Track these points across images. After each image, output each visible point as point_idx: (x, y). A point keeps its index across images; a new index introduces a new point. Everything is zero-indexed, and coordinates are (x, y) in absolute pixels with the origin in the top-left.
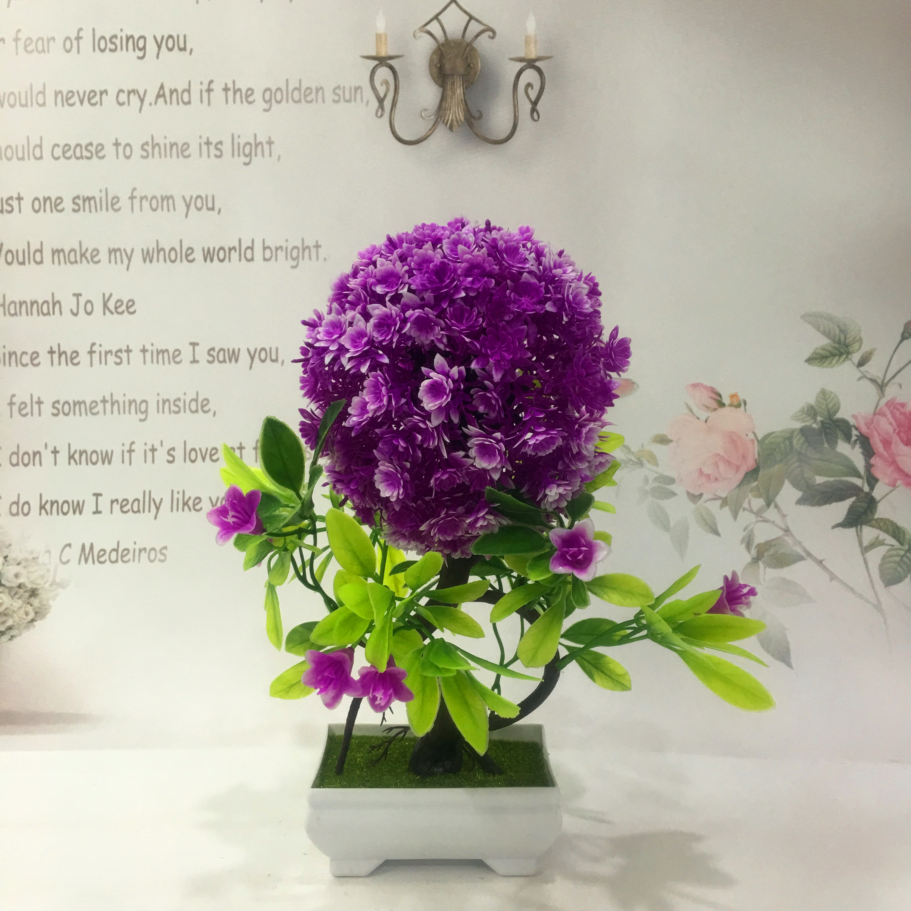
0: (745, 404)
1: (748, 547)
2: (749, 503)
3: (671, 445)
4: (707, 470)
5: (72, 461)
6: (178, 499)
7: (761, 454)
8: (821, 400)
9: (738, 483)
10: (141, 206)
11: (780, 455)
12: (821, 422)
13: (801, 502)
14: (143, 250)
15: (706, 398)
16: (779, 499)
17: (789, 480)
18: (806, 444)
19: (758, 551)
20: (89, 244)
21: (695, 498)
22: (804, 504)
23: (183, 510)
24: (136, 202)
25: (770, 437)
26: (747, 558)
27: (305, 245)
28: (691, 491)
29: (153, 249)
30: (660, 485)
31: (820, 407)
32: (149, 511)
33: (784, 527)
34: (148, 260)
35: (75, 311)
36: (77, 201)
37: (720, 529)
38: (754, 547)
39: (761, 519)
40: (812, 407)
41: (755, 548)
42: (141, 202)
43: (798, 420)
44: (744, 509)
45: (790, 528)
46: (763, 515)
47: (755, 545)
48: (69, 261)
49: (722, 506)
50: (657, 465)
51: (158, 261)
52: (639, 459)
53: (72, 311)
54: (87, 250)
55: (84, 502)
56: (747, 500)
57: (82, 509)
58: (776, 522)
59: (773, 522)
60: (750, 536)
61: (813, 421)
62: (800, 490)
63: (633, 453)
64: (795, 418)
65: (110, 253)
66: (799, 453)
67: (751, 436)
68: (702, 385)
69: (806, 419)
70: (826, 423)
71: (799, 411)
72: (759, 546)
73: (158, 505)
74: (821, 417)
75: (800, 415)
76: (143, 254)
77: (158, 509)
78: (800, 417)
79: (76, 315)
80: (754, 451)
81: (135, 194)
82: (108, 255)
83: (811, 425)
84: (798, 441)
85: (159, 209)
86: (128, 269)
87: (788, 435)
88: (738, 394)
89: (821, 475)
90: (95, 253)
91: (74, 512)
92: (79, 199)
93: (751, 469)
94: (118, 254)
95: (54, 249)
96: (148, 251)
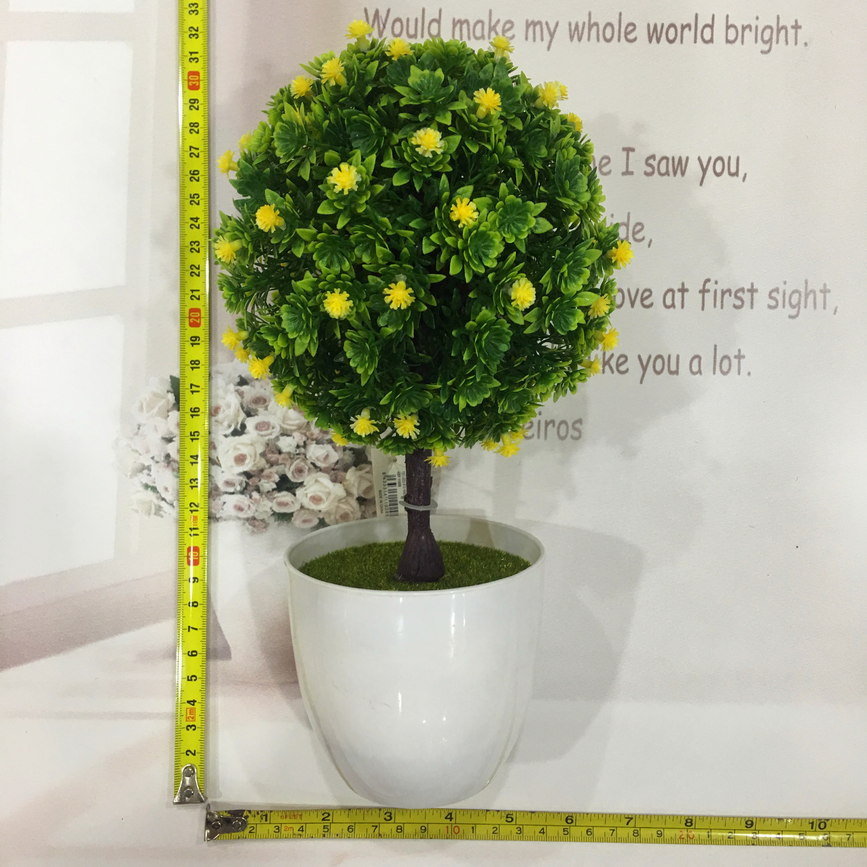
14: (570, 24)
20: (501, 15)
27: (780, 25)
29: (584, 23)
34: (576, 37)
48: (474, 35)
51: (589, 39)
54: (498, 21)
65: (528, 26)
76: (570, 30)
82: (525, 29)
86: (549, 48)
90: (508, 26)
94: (538, 28)
95: (456, 20)
96: (577, 25)
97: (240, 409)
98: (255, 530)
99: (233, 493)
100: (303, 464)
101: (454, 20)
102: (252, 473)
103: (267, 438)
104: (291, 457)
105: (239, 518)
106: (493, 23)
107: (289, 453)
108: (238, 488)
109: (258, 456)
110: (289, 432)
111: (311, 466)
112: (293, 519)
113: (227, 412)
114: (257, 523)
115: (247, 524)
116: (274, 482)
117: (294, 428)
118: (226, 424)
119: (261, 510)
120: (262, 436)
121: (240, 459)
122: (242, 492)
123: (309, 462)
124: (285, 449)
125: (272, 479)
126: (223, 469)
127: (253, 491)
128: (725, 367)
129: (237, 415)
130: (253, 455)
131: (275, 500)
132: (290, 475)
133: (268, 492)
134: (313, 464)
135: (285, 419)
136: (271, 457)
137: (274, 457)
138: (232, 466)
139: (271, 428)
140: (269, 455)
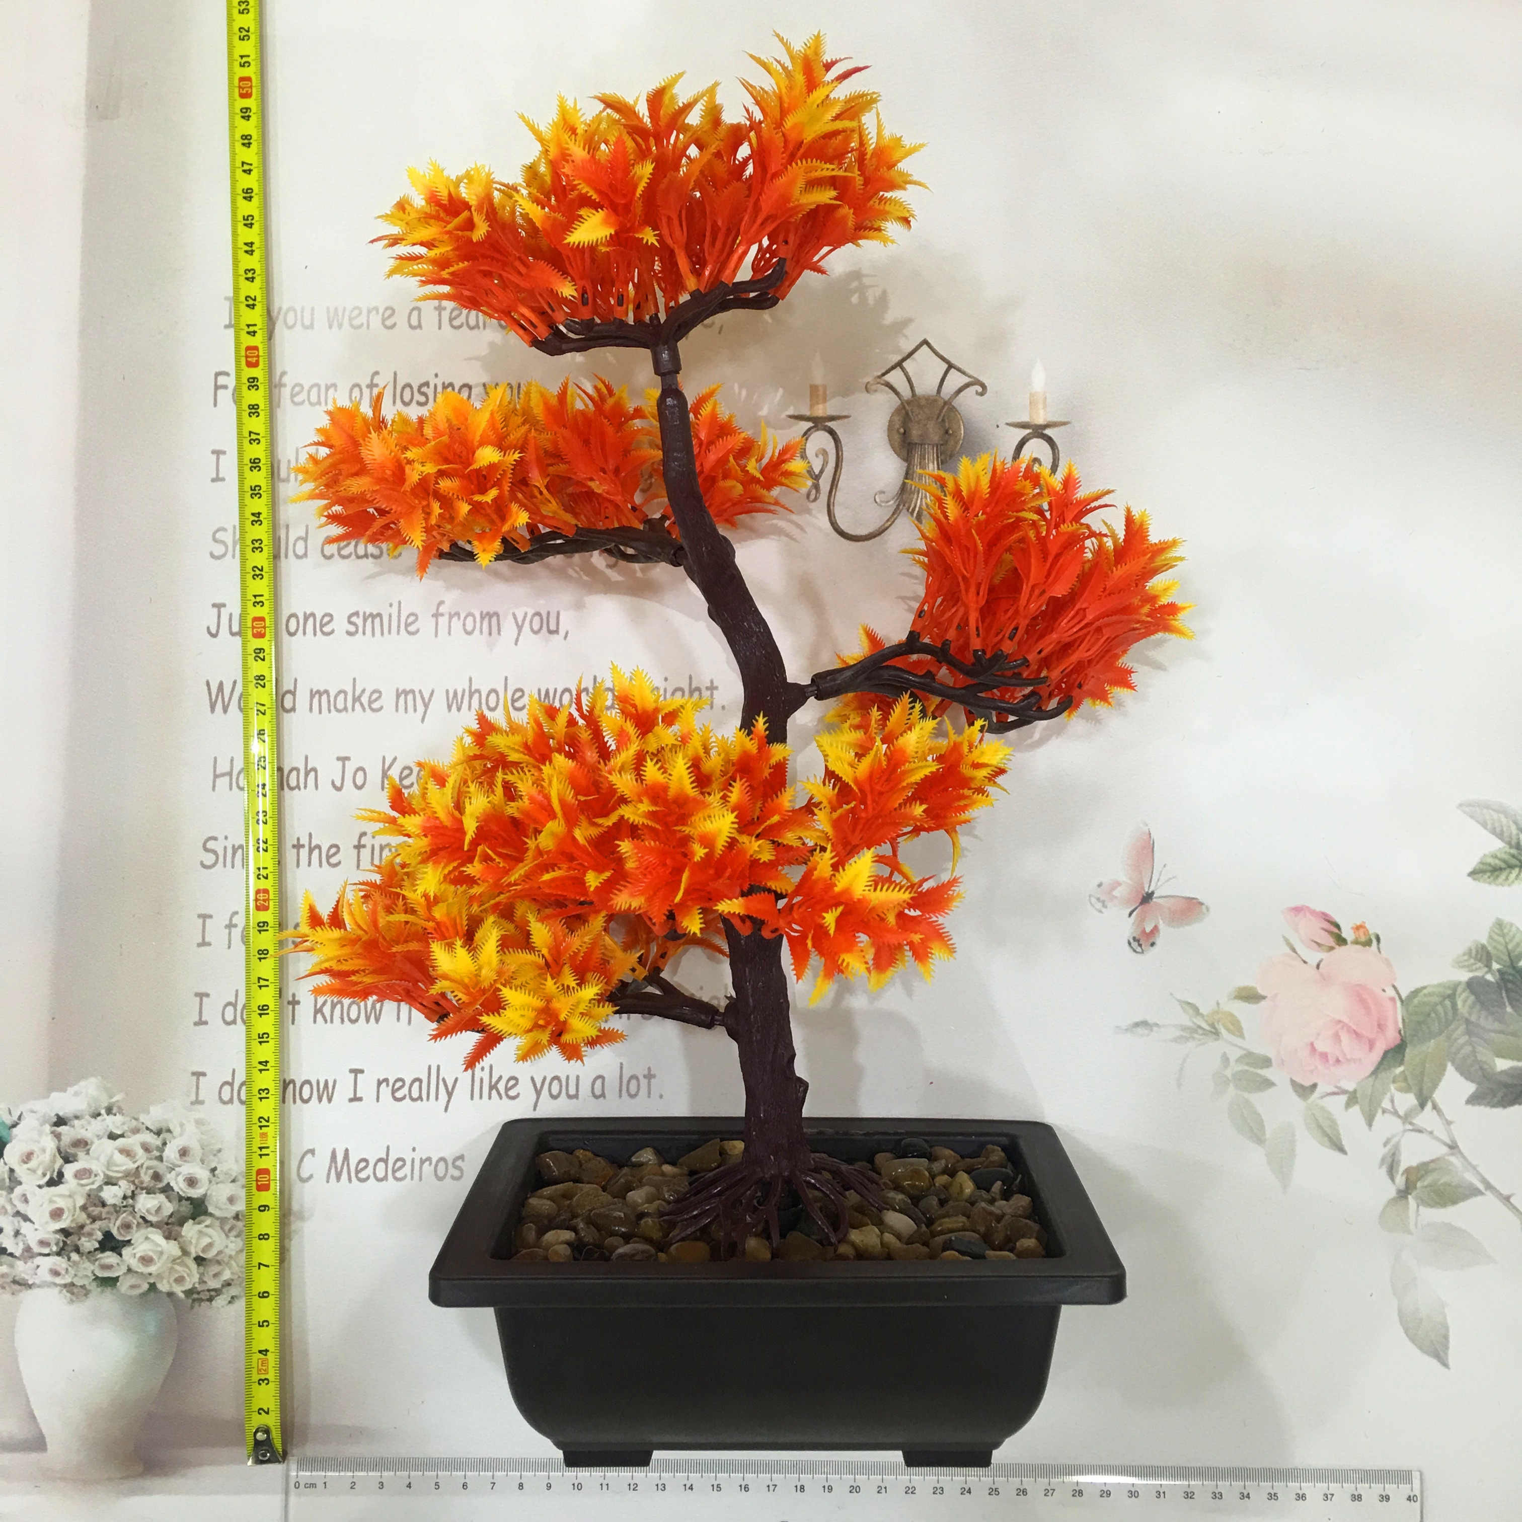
0: (1378, 939)
1: (1391, 1172)
2: (1392, 1101)
3: (1263, 1003)
4: (1321, 1047)
5: (319, 1016)
6: (482, 1080)
7: (1407, 1021)
8: (1496, 937)
9: (1372, 1069)
10: (450, 627)
11: (1436, 1024)
12: (1499, 971)
13: (1474, 1100)
14: (447, 692)
15: (1315, 929)
16: (1437, 1096)
17: (1453, 1064)
18: (1478, 1007)
19: (1407, 1179)
20: (367, 684)
21: (1305, 1091)
22: (1479, 1104)
23: (490, 1098)
24: (443, 621)
25: (1422, 993)
26: (1391, 1191)
27: (693, 687)
28: (1298, 1080)
29: (464, 691)
30: (1246, 1068)
31: (1495, 948)
32: (437, 1098)
33: (1448, 1141)
34: (454, 707)
35: (338, 784)
36: (354, 619)
37: (1345, 1143)
38: (1400, 1173)
39: (1411, 1127)
40: (1483, 947)
41: (1403, 1174)
42: (450, 622)
43: (1463, 967)
44: (1384, 1112)
45: (1459, 1144)
46: (1415, 1121)
47: (1402, 1169)
48: (335, 707)
49: (1348, 1105)
50: (1242, 1036)
51: (470, 708)
52: (1212, 1025)
53: (333, 783)
54: (363, 691)
55: (335, 1082)
56: (1388, 1096)
57: (333, 1093)
58: (1435, 1133)
59: (1431, 1133)
60: (1394, 1154)
61: (1486, 969)
62: (1472, 1081)
63: (1202, 1015)
64: (1459, 964)
65: (398, 696)
66: (1468, 1022)
67: (1391, 992)
68: (1308, 907)
69: (1474, 967)
70: (1506, 973)
71: (1464, 954)
72: (1408, 1171)
73: (450, 1089)
74: (1498, 963)
75: (1465, 961)
76: (448, 699)
77: (450, 1094)
78: (1466, 963)
79: (339, 789)
80: (1396, 1016)
81: (441, 610)
82: (395, 700)
83: (1483, 976)
84: (1465, 1001)
85: (477, 631)
86: (423, 720)
87: (1449, 992)
88: (1367, 925)
89: (1503, 1057)
90: (375, 696)
91: (320, 1099)
92: (358, 617)
93: (1392, 1045)
94: (410, 697)
95: (314, 691)
96: (455, 693)
97: (57, 1154)
98: (74, 1299)
99: (48, 1255)
100: (130, 1218)
101: (312, 691)
102: (71, 1231)
103: (88, 1188)
104: (117, 1210)
105: (56, 1285)
106: (357, 694)
107: (114, 1205)
108: (55, 1249)
109: (78, 1210)
110: (114, 1181)
111: (141, 1220)
112: (118, 1284)
113: (41, 1158)
114: (75, 1290)
115: (64, 1291)
116: (96, 1240)
117: (120, 1175)
118: (40, 1172)
119: (80, 1274)
120: (82, 1185)
121: (57, 1214)
122: (59, 1254)
123: (138, 1216)
124: (110, 1201)
125: (94, 1237)
126: (36, 1226)
127: (71, 1251)
128: (633, 1090)
129: (53, 1161)
130: (71, 1208)
131: (97, 1263)
132: (115, 1232)
133: (90, 1252)
134: (143, 1218)
135: (109, 1164)
136: (93, 1211)
137: (96, 1211)
138: (47, 1223)
139: (93, 1176)
140: (91, 1209)
